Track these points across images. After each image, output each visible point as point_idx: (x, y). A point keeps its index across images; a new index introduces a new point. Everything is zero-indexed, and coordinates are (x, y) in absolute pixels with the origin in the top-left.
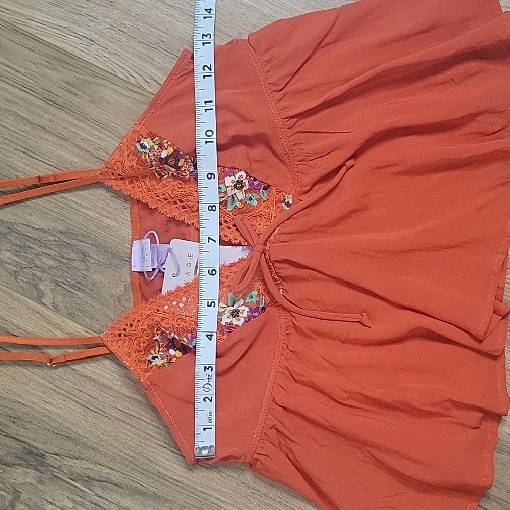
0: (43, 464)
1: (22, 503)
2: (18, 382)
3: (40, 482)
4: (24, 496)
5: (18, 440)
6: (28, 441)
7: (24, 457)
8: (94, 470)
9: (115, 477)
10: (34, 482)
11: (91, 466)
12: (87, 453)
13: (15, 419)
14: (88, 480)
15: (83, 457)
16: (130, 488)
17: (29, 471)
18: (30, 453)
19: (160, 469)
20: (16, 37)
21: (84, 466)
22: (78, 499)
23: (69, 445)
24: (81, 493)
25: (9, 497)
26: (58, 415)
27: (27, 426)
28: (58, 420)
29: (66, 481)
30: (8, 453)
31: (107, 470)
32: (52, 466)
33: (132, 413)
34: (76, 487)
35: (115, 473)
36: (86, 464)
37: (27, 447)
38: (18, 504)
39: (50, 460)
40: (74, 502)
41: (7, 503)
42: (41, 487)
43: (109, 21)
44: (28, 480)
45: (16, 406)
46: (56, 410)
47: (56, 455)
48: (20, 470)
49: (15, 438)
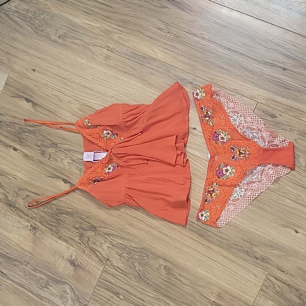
0: (96, 230)
1: (90, 241)
2: (88, 206)
3: (95, 235)
4: (91, 239)
5: (89, 223)
6: (91, 223)
7: (91, 228)
8: (110, 232)
9: (116, 233)
10: (94, 235)
11: (109, 230)
12: (108, 227)
13: (88, 217)
14: (109, 235)
15: (107, 228)
16: (120, 237)
17: (92, 232)
18: (92, 227)
19: (129, 231)
20: (87, 108)
21: (107, 230)
22: (106, 240)
23: (103, 224)
24: (107, 238)
25: (87, 240)
26: (100, 216)
27: (91, 219)
28: (100, 217)
29: (102, 235)
30: (86, 227)
31: (114, 232)
32: (98, 231)
33: (120, 215)
34: (105, 237)
35: (116, 232)
36: (108, 230)
37: (91, 225)
38: (89, 242)
39: (98, 229)
40: (105, 241)
41: (86, 241)
42: (95, 237)
43: (112, 102)
44: (92, 235)
45: (88, 213)
46: (99, 214)
47: (99, 227)
48: (90, 232)
49: (88, 222)
